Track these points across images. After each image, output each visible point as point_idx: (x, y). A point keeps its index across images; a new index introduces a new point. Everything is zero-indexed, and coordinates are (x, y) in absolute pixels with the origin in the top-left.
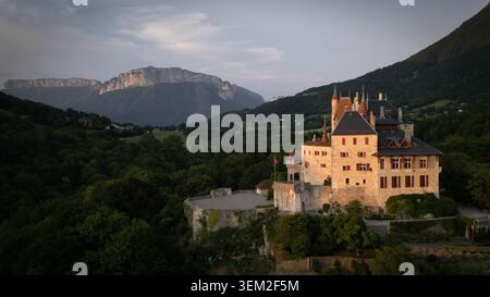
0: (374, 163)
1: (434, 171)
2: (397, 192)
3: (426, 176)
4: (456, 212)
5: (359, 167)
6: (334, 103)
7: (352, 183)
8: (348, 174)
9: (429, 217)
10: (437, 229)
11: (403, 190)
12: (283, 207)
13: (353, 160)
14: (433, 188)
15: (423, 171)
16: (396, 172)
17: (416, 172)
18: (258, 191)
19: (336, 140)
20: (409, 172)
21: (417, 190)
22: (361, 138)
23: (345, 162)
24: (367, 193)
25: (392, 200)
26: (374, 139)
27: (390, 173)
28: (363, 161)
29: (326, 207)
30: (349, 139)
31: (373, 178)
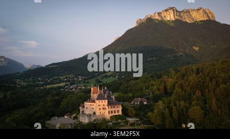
0: (107, 107)
1: (120, 109)
2: (112, 115)
3: (119, 110)
4: (126, 119)
5: (103, 109)
6: (92, 89)
7: (101, 113)
8: (100, 111)
9: (120, 121)
10: (122, 124)
11: (114, 114)
12: (83, 121)
13: (102, 107)
14: (120, 113)
15: (118, 109)
16: (112, 109)
17: (116, 109)
18: (65, 117)
19: (97, 101)
20: (115, 109)
21: (117, 114)
22: (103, 101)
23: (100, 107)
24: (105, 115)
25: (111, 117)
26: (107, 101)
27: (110, 110)
28: (104, 107)
29: (95, 120)
30: (100, 101)
31: (106, 112)
